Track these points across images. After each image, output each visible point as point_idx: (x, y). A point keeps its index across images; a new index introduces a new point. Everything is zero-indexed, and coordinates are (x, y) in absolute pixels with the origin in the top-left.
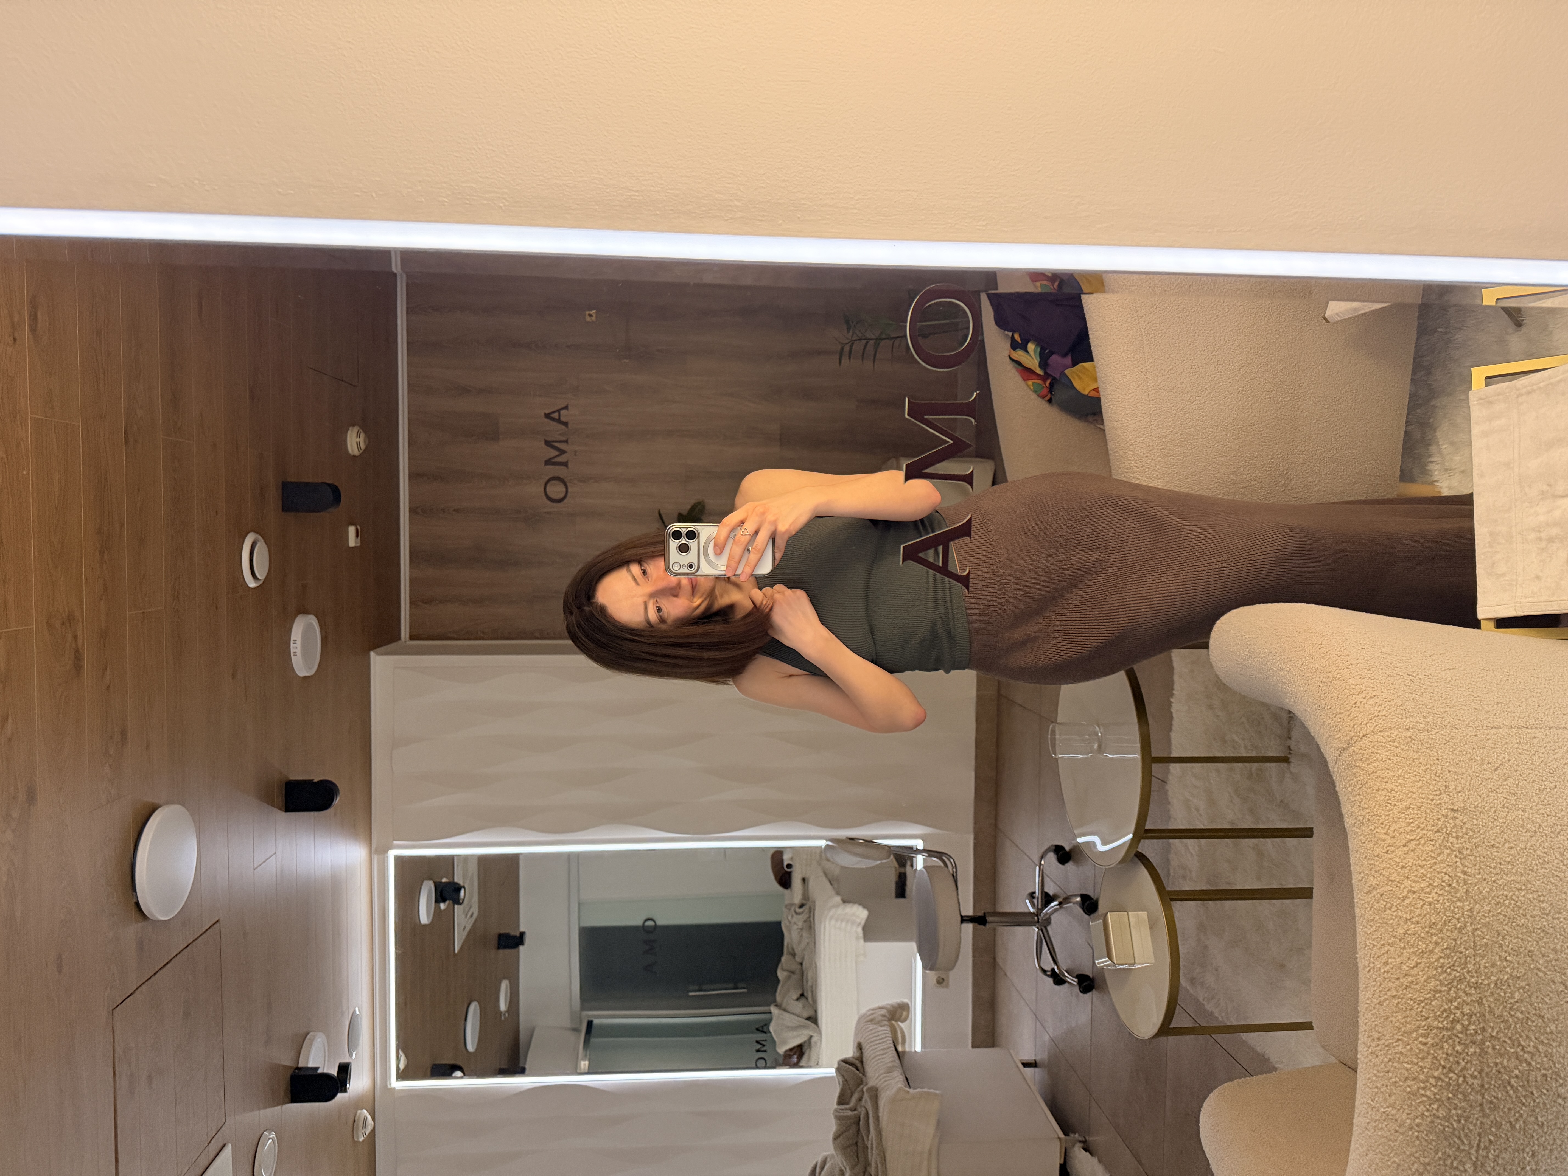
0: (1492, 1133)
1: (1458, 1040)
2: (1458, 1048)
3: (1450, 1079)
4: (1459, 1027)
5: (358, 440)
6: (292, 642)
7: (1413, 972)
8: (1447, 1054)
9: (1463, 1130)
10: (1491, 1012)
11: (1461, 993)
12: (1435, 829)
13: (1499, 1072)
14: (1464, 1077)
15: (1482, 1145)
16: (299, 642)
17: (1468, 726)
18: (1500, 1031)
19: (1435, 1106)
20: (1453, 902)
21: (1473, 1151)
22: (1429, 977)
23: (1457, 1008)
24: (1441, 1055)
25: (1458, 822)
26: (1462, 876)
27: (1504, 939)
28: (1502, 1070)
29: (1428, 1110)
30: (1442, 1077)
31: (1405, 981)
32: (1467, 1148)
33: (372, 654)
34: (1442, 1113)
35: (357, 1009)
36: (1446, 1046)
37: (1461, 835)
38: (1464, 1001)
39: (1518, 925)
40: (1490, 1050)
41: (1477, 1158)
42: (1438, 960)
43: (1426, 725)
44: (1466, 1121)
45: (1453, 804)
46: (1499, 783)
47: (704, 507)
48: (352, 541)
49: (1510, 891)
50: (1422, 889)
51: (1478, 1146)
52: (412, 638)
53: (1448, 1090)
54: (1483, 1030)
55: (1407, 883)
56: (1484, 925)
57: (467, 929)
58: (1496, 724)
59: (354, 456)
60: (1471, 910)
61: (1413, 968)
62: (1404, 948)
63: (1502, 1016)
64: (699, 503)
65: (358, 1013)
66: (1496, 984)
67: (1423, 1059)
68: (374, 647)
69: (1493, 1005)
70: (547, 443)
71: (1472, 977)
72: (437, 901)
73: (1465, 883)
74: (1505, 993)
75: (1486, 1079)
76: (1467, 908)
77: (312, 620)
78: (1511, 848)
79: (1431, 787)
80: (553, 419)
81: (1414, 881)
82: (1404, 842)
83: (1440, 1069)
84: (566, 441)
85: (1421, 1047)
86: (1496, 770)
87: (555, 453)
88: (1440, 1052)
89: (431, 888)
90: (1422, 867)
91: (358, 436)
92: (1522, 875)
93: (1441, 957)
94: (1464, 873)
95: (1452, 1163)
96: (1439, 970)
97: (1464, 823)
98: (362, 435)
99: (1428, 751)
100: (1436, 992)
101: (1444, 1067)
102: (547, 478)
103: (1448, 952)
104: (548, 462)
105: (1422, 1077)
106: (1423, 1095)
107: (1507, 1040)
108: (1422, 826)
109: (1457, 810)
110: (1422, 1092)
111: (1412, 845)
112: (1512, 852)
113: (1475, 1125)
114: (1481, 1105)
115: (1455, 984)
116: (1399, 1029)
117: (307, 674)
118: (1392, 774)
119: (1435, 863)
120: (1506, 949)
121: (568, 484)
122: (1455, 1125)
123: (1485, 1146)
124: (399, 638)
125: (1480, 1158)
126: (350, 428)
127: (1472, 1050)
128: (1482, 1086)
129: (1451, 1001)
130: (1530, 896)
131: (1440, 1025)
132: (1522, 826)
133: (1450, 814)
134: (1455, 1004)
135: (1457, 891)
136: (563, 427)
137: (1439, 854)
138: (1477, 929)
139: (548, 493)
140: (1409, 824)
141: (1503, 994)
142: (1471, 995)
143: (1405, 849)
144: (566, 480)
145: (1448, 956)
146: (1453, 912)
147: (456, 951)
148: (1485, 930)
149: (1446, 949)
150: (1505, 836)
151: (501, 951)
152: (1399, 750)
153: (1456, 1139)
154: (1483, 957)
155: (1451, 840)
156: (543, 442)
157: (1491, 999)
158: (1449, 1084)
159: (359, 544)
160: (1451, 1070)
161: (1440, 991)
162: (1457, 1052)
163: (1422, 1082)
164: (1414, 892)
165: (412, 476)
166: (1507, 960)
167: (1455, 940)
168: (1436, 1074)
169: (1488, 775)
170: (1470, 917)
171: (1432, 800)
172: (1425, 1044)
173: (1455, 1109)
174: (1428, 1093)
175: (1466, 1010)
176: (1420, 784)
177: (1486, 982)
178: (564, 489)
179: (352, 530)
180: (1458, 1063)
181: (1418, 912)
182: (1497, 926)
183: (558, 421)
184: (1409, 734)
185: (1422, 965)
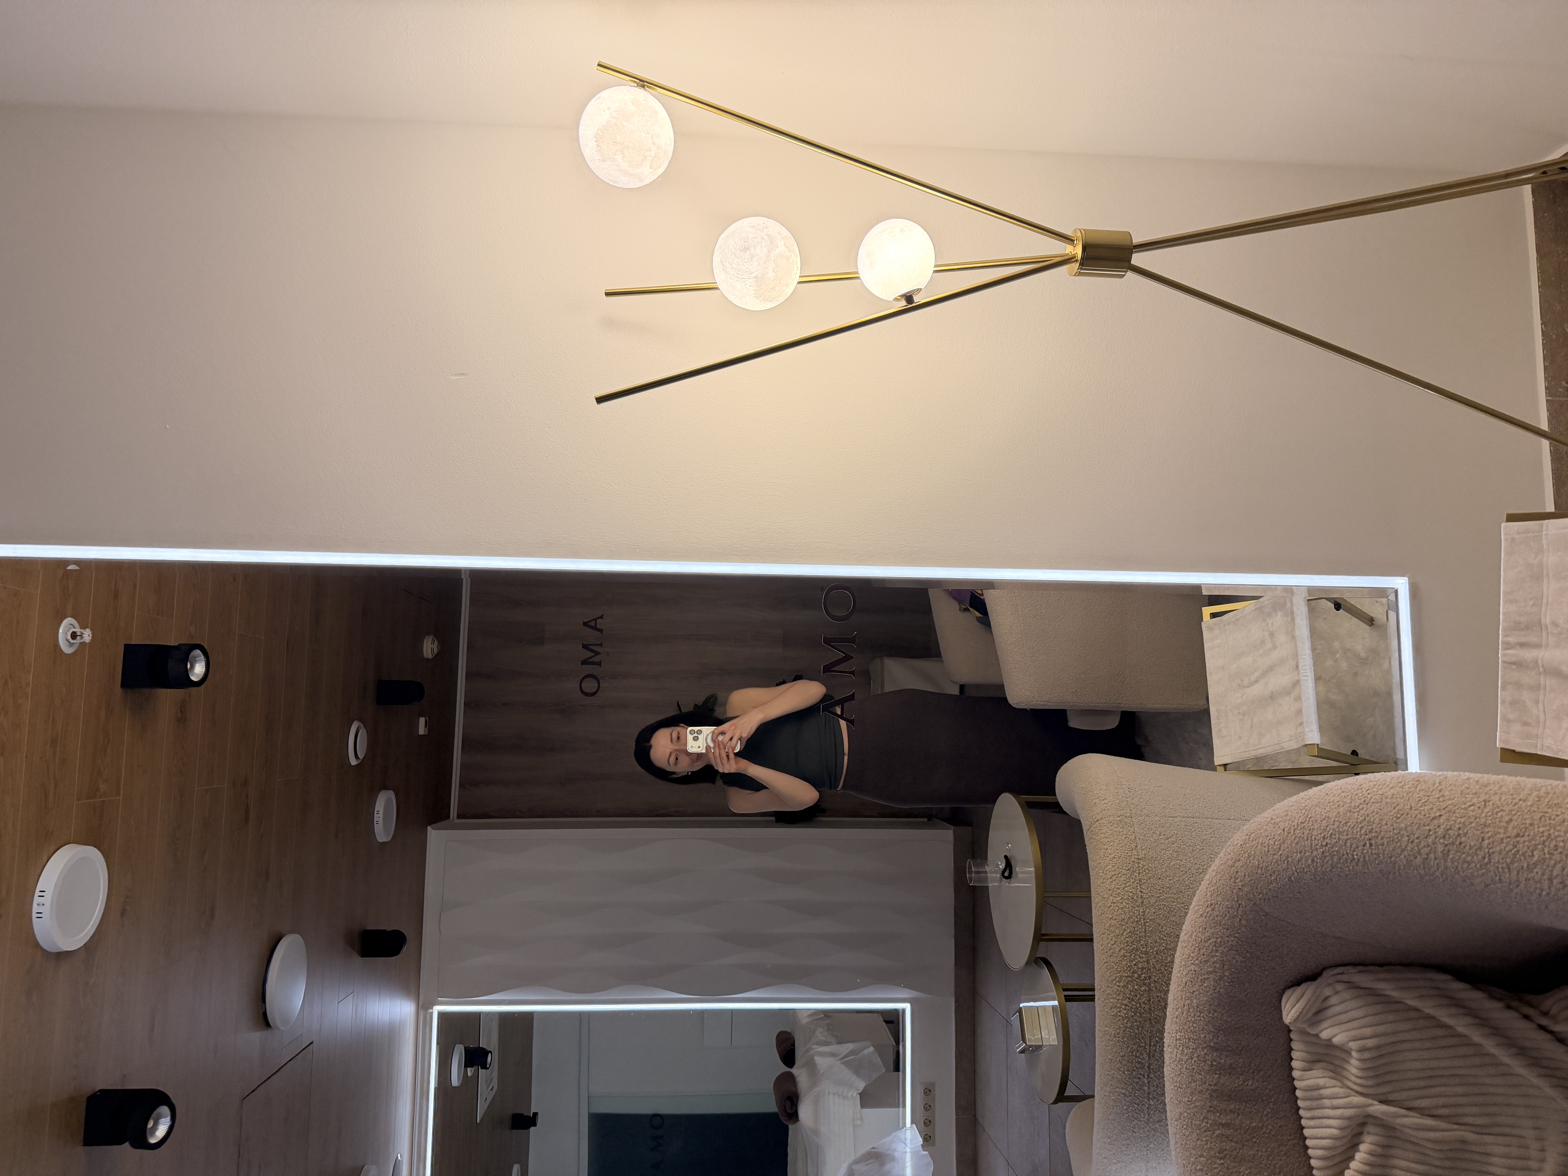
0: (1157, 1037)
1: (1135, 983)
2: (1136, 987)
3: (1133, 1005)
4: (1136, 975)
5: (432, 646)
6: (376, 812)
7: (1113, 947)
8: (1130, 991)
9: (1141, 1034)
10: (1154, 968)
11: (1137, 957)
12: (1127, 868)
13: (1160, 1001)
14: (1140, 1004)
15: (1152, 1044)
16: (381, 812)
17: (1156, 815)
18: (1159, 978)
19: (1125, 1021)
20: (1134, 907)
21: (1147, 1047)
22: (1121, 949)
23: (1135, 965)
24: (1127, 991)
25: (1140, 865)
26: (1140, 893)
27: (1162, 928)
28: (1161, 1000)
29: (1122, 1024)
30: (1128, 1004)
31: (1110, 953)
32: (1144, 1045)
33: (429, 828)
34: (1129, 1025)
35: (399, 1155)
36: (1130, 986)
37: (1141, 872)
38: (1139, 961)
39: (1171, 921)
40: (1154, 989)
41: (1150, 1051)
42: (1125, 939)
43: (1131, 814)
44: (1142, 1029)
45: (1139, 855)
46: (1169, 846)
47: (716, 699)
48: (422, 730)
49: (1167, 902)
50: (1118, 901)
51: (1150, 1044)
52: (459, 817)
53: (1131, 1011)
54: (1150, 977)
55: (1111, 898)
56: (1151, 920)
57: (488, 1101)
58: (1174, 815)
59: (428, 659)
60: (1144, 912)
61: (1113, 945)
62: (1109, 934)
63: (1160, 970)
64: (713, 695)
65: (399, 1158)
66: (1157, 952)
67: (1119, 995)
68: (430, 824)
69: (1155, 964)
70: (585, 647)
71: (1144, 948)
72: (466, 1066)
73: (1142, 897)
74: (1162, 957)
75: (1152, 1005)
76: (1142, 911)
77: (391, 794)
78: (1171, 880)
79: (1127, 847)
80: (591, 627)
81: (1114, 897)
82: (1110, 876)
83: (1127, 999)
84: (601, 645)
85: (1117, 988)
86: (1168, 838)
87: (590, 654)
88: (1127, 990)
89: (462, 1051)
90: (1118, 889)
91: (433, 643)
92: (1175, 894)
93: (1126, 937)
94: (1141, 892)
95: (1136, 1054)
96: (1126, 944)
97: (1144, 866)
98: (436, 643)
99: (1129, 828)
100: (1124, 956)
101: (1129, 999)
102: (583, 676)
103: (1130, 934)
104: (584, 662)
105: (1119, 1005)
106: (1120, 1016)
107: (1164, 984)
108: (1120, 867)
109: (1141, 859)
110: (1119, 1014)
111: (1114, 878)
112: (1171, 882)
113: (1147, 1031)
114: (1150, 1019)
115: (1134, 952)
116: (1108, 980)
117: (385, 840)
118: (1108, 840)
119: (1126, 887)
120: (1162, 933)
121: (600, 681)
122: (1136, 1031)
123: (1154, 1045)
124: (448, 817)
125: (1152, 1051)
126: (426, 637)
127: (1144, 988)
128: (1150, 1009)
129: (1132, 961)
130: (1179, 906)
131: (1126, 975)
132: (1179, 869)
133: (1136, 861)
134: (1134, 963)
135: (1137, 902)
136: (599, 633)
137: (1128, 882)
138: (1147, 922)
139: (583, 689)
140: (1113, 867)
141: (1160, 958)
142: (1143, 958)
143: (1111, 880)
144: (598, 677)
145: (1130, 937)
146: (1134, 913)
147: (478, 1122)
148: (1151, 923)
149: (1129, 932)
150: (1168, 874)
151: (515, 1131)
152: (1113, 827)
153: (1137, 1040)
154: (1150, 937)
155: (1135, 874)
156: (581, 646)
157: (1154, 960)
158: (1132, 1008)
159: (426, 733)
160: (1132, 1000)
161: (1126, 956)
162: (1136, 989)
163: (1119, 1008)
164: (1114, 903)
165: (469, 676)
166: (1164, 940)
167: (1134, 928)
168: (1125, 1003)
169: (1163, 841)
170: (1143, 915)
171: (1127, 853)
172: (1119, 986)
173: (1136, 1022)
174: (1121, 1014)
175: (1140, 966)
176: (1121, 845)
177: (1151, 951)
178: (597, 685)
179: (422, 720)
180: (1136, 996)
181: (1116, 913)
182: (1158, 921)
183: (595, 628)
184: (1120, 819)
185: (1117, 943)
